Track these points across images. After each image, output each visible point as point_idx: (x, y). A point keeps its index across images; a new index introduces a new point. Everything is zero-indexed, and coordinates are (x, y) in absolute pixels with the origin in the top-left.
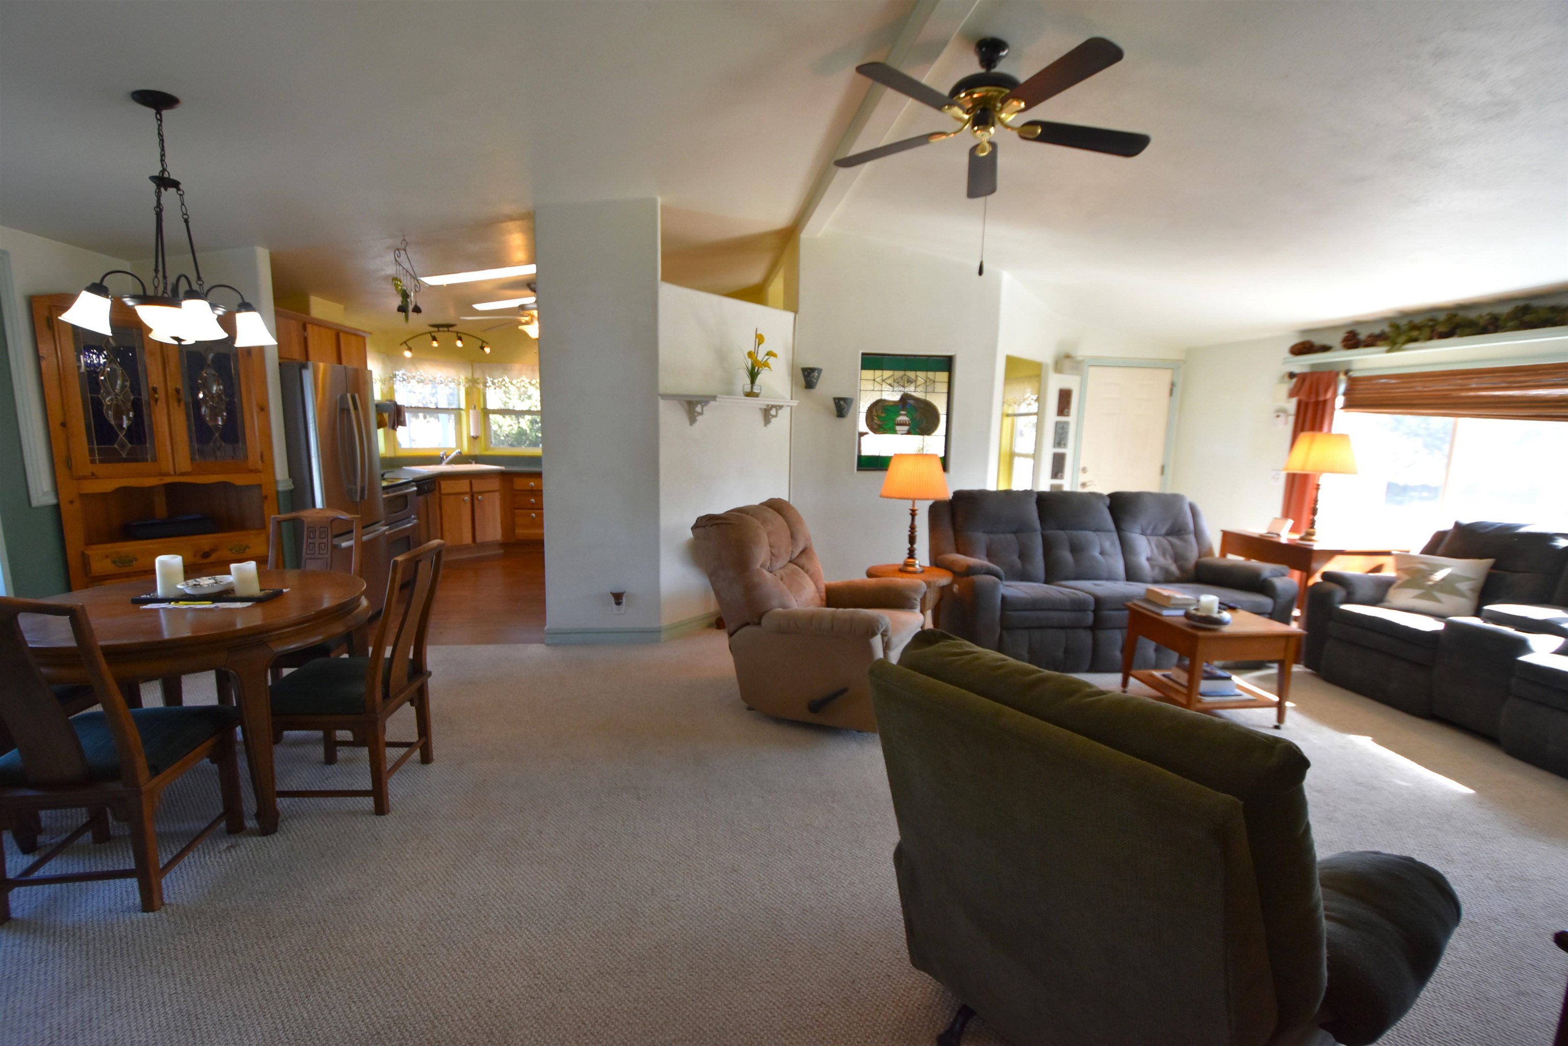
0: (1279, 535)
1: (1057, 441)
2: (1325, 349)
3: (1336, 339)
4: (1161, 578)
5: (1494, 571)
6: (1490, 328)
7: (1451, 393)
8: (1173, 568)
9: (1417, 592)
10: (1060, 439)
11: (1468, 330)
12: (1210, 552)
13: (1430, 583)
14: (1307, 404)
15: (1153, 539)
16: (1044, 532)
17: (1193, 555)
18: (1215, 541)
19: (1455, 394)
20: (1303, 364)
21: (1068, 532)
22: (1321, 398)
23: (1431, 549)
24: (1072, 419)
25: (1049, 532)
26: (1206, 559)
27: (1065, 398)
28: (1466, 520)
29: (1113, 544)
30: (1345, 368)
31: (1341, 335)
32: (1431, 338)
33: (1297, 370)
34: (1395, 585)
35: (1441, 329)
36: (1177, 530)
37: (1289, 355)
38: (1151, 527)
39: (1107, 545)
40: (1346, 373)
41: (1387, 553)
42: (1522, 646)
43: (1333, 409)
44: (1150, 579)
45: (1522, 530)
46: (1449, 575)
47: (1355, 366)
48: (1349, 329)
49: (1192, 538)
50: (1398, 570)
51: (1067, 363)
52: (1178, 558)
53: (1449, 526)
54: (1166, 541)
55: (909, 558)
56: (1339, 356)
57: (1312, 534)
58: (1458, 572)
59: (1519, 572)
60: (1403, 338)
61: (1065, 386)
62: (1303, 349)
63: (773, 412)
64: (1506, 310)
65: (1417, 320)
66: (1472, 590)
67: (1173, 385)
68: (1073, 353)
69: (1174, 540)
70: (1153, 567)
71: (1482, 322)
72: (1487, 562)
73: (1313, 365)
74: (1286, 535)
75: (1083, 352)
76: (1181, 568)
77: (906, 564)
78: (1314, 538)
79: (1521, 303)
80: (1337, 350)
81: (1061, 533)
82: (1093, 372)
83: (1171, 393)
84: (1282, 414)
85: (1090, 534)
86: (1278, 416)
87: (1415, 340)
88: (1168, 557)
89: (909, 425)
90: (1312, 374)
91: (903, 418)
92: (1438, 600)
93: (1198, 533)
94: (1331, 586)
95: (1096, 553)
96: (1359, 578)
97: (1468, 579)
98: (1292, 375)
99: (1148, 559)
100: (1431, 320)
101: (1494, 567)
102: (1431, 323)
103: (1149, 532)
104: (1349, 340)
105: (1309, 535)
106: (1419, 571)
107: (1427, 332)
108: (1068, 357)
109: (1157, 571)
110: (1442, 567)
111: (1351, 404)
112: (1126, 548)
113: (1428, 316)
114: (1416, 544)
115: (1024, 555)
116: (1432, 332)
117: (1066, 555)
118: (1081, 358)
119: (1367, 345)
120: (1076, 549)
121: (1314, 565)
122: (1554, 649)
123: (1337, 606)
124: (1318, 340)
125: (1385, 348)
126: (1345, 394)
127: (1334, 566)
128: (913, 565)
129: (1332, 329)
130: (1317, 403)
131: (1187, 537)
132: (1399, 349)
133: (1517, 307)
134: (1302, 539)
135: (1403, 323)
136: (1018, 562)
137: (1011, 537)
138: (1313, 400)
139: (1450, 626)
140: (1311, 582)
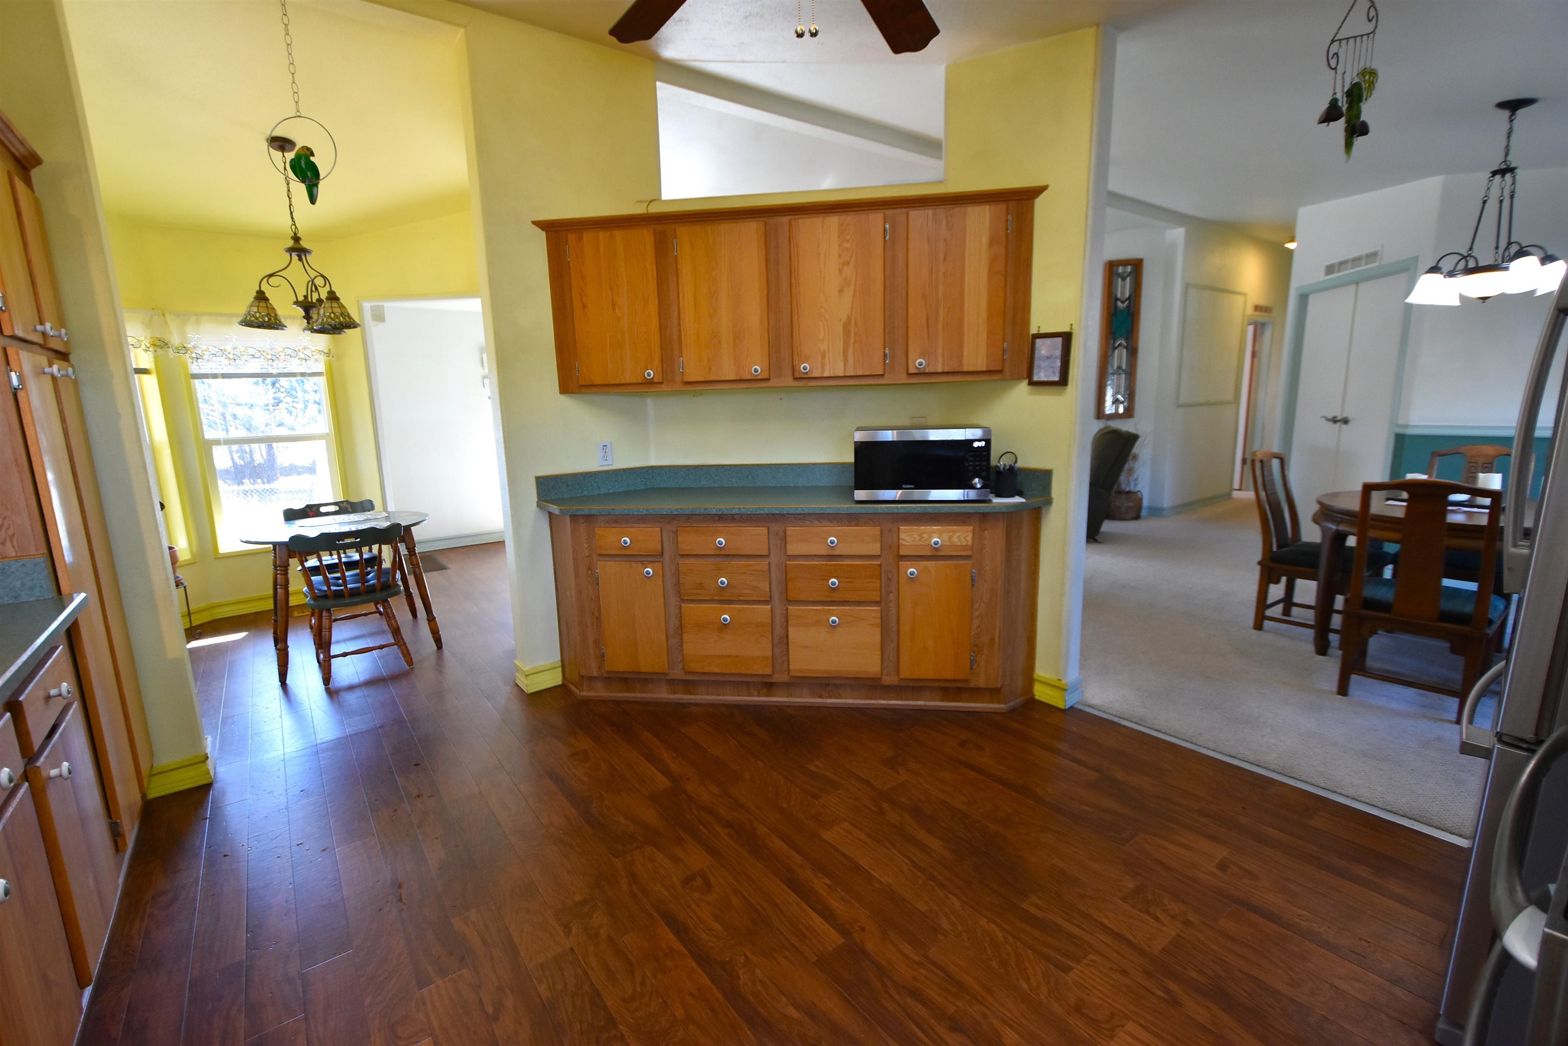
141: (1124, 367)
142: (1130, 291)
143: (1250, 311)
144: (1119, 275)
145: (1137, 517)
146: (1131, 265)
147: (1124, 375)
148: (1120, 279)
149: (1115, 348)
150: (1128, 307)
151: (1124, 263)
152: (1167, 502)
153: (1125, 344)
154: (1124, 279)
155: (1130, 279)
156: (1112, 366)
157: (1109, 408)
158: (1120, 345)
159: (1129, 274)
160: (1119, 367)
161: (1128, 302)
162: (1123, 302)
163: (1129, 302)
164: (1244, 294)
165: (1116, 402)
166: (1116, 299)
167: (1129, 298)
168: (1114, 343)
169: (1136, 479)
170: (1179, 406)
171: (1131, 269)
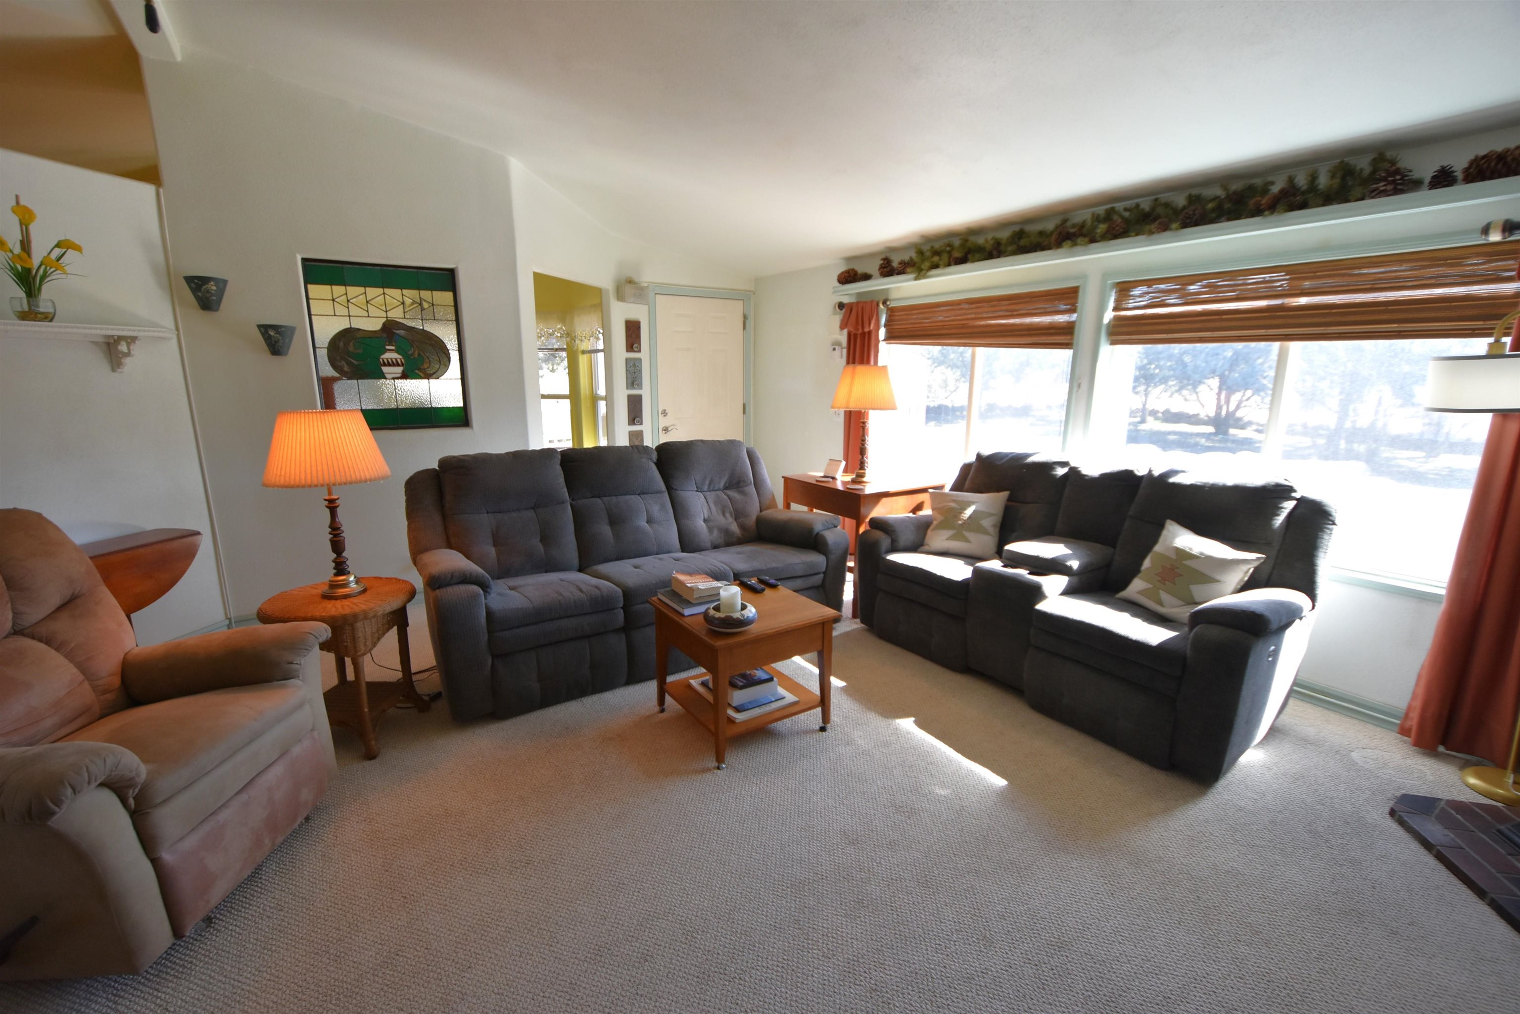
0: (834, 478)
1: (630, 381)
2: (867, 277)
3: (873, 268)
4: (721, 541)
5: (1011, 503)
6: (995, 253)
7: (967, 322)
8: (735, 528)
9: (949, 533)
10: (634, 377)
11: (977, 256)
12: (773, 504)
13: (960, 522)
14: (855, 335)
15: (711, 496)
16: (574, 503)
17: (754, 510)
18: (777, 490)
19: (971, 323)
20: (851, 292)
21: (605, 499)
22: (866, 330)
23: (959, 486)
24: (644, 355)
25: (581, 502)
26: (768, 513)
27: (633, 330)
28: (986, 452)
29: (663, 506)
30: (882, 298)
31: (878, 262)
32: (949, 265)
33: (846, 300)
34: (932, 527)
35: (957, 254)
36: (736, 483)
37: (837, 284)
38: (707, 482)
39: (655, 510)
40: (884, 303)
41: (924, 490)
42: (1037, 593)
43: (878, 341)
44: (709, 545)
45: (1030, 460)
46: (974, 511)
47: (893, 295)
48: (884, 256)
49: (752, 489)
50: (933, 510)
51: (628, 290)
52: (738, 515)
53: (972, 458)
54: (726, 497)
55: (336, 575)
56: (877, 284)
57: (862, 476)
58: (982, 508)
59: (1030, 503)
60: (927, 264)
61: (633, 316)
62: (849, 277)
63: (123, 347)
64: (1005, 235)
65: (937, 246)
66: (994, 526)
67: (745, 318)
68: (636, 279)
69: (733, 493)
70: (710, 529)
71: (988, 247)
72: (1005, 494)
73: (858, 294)
74: (842, 479)
75: (647, 277)
76: (742, 527)
77: (333, 586)
78: (865, 479)
79: (1017, 228)
80: (876, 278)
81: (598, 500)
82: (661, 301)
83: (744, 328)
84: (837, 347)
85: (634, 500)
86: (834, 349)
87: (935, 266)
88: (728, 515)
89: (403, 365)
90: (858, 303)
91: (390, 356)
92: (967, 540)
93: (758, 483)
94: (878, 534)
95: (643, 523)
96: (902, 521)
97: (991, 515)
98: (841, 306)
99: (705, 521)
100: (949, 245)
101: (1010, 499)
102: (948, 249)
103: (706, 488)
104: (884, 268)
105: (859, 479)
106: (951, 509)
107: (945, 257)
108: (630, 281)
109: (716, 533)
110: (968, 504)
111: (892, 337)
112: (679, 511)
113: (946, 241)
114: (948, 477)
115: (547, 537)
116: (950, 257)
117: (606, 530)
118: (646, 285)
119: (901, 272)
120: (616, 520)
121: (863, 510)
122: (1061, 591)
123: (884, 556)
124: (861, 269)
125: (912, 276)
126: (885, 326)
127: (879, 511)
128: (345, 585)
129: (871, 256)
130: (863, 334)
131: (746, 489)
132: (925, 277)
133: (1014, 232)
134: (854, 481)
135: (926, 248)
136: (541, 547)
137: (530, 514)
138: (860, 331)
139: (977, 572)
140: (862, 530)
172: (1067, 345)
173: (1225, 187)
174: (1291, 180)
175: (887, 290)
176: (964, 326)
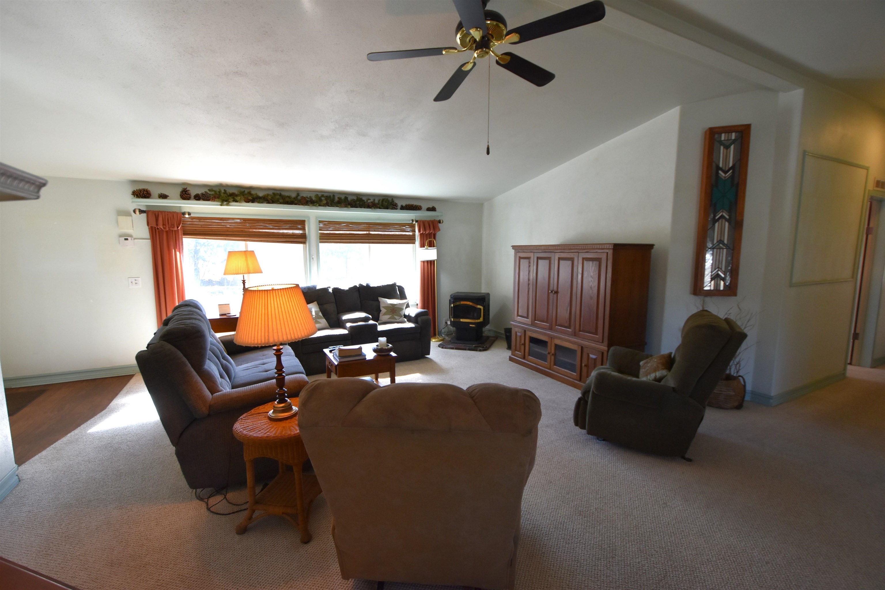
2: (165, 197)
3: (170, 192)
11: (261, 201)
14: (161, 232)
19: (247, 230)
22: (175, 229)
31: (178, 190)
40: (189, 214)
60: (231, 199)
72: (316, 303)
80: (177, 199)
84: (129, 238)
86: (126, 239)
87: (234, 201)
90: (160, 212)
98: (138, 211)
102: (243, 194)
107: (241, 197)
116: (245, 198)
125: (218, 203)
130: (170, 231)
132: (227, 205)
138: (167, 229)
141: (726, 242)
142: (733, 161)
143: (871, 186)
144: (721, 143)
145: (739, 407)
146: (736, 132)
147: (725, 250)
148: (722, 147)
149: (715, 221)
150: (732, 177)
151: (728, 130)
152: (774, 391)
153: (727, 217)
154: (727, 147)
155: (734, 147)
156: (712, 241)
157: (708, 285)
158: (722, 217)
159: (734, 142)
160: (721, 241)
161: (731, 171)
162: (725, 172)
163: (733, 172)
164: (867, 169)
165: (715, 277)
166: (718, 168)
167: (733, 167)
168: (715, 216)
169: (738, 363)
170: (791, 285)
171: (736, 136)
172: (304, 243)
173: (357, 197)
174: (374, 200)
175: (180, 207)
176: (242, 231)
